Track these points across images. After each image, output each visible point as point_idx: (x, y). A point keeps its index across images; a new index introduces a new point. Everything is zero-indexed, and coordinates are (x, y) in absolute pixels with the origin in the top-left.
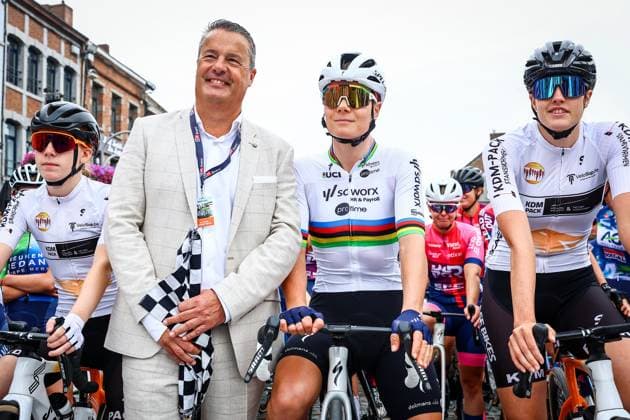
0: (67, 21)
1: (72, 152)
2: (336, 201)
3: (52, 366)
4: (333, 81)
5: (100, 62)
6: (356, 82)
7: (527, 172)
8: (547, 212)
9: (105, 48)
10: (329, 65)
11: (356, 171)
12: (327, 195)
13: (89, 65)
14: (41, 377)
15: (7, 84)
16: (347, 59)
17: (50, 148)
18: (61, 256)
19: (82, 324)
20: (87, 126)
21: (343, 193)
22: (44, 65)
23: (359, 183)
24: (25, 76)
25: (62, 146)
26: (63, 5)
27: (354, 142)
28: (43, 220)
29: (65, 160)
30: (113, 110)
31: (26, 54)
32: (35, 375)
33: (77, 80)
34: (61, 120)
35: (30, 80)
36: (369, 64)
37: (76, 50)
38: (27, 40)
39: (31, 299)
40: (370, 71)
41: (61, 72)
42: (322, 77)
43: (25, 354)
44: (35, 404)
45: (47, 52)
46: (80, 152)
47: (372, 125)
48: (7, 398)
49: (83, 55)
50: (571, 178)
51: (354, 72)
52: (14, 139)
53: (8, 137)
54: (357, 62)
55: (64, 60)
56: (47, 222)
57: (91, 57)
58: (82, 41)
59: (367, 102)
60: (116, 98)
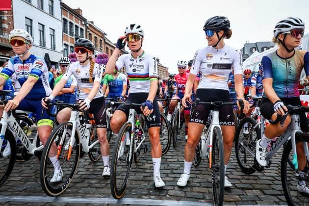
0: (80, 14)
1: (86, 53)
2: (133, 68)
3: (81, 113)
4: (129, 34)
5: (90, 27)
6: (136, 33)
7: (207, 57)
8: (213, 68)
9: (92, 22)
10: (127, 28)
11: (138, 59)
12: (131, 66)
13: (87, 28)
14: (78, 116)
15: (64, 33)
16: (132, 26)
17: (80, 52)
18: (82, 82)
19: (90, 102)
20: (90, 45)
21: (134, 66)
22: (74, 27)
23: (139, 63)
24: (69, 31)
25: (83, 51)
26: (79, 9)
27: (137, 51)
28: (78, 72)
29: (84, 56)
30: (95, 41)
31: (68, 24)
32: (77, 116)
33: (84, 32)
34: (83, 44)
35: (70, 32)
36: (139, 27)
37: (83, 23)
38: (69, 20)
39: (66, 95)
40: (139, 29)
41: (79, 30)
42: (125, 32)
43: (73, 110)
44: (77, 123)
45: (75, 23)
46: (89, 53)
47: (142, 45)
48: (69, 121)
49: (85, 24)
50: (221, 59)
51: (135, 30)
52: (67, 50)
53: (65, 49)
54: (135, 27)
55: (80, 26)
56: (79, 72)
57: (88, 25)
58: (85, 20)
59: (139, 39)
60: (96, 38)
